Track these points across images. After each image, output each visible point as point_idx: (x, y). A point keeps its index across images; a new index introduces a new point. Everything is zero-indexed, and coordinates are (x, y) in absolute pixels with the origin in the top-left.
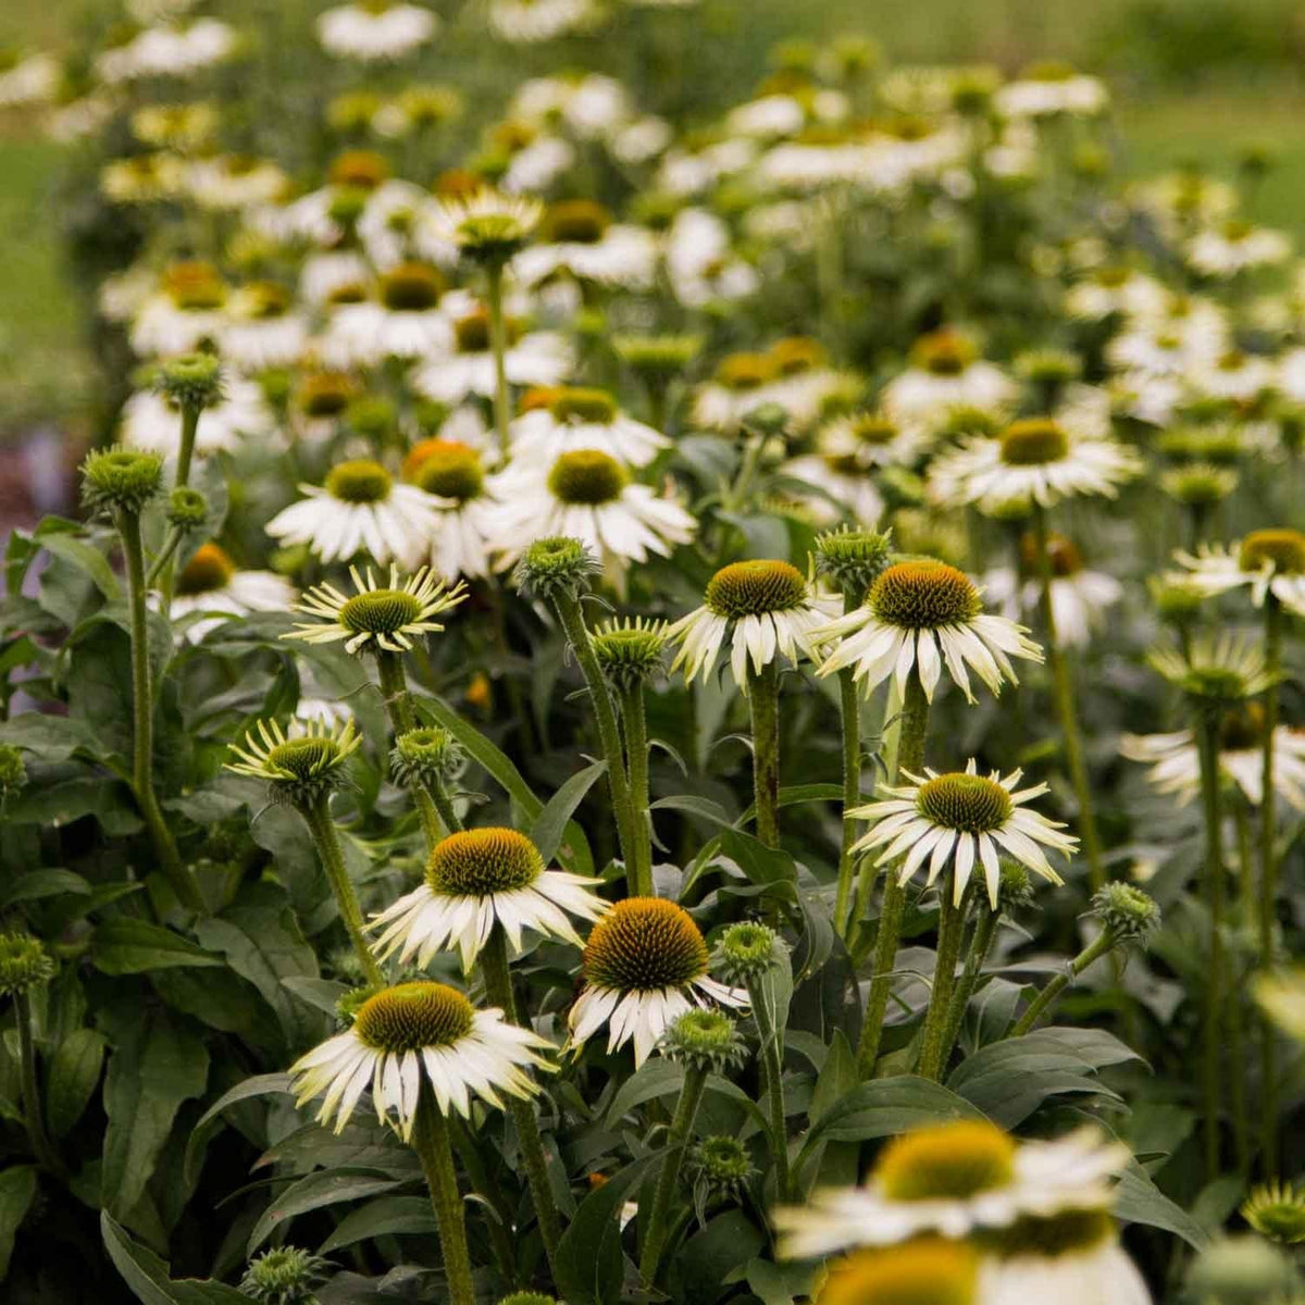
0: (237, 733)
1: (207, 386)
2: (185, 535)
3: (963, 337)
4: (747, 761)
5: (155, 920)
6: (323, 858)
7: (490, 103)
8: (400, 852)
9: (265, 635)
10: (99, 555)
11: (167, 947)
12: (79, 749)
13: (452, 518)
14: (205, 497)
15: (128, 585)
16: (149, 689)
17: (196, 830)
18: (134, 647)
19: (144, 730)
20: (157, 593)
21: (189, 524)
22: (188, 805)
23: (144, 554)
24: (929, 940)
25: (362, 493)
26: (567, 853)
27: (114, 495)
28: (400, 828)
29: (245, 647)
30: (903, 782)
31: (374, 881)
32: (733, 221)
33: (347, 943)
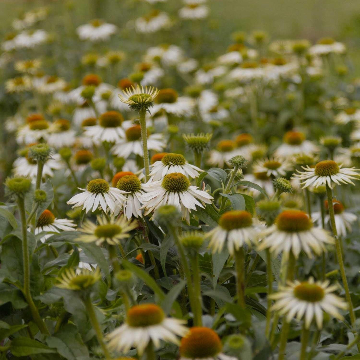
0: (59, 273)
1: (46, 154)
2: (40, 206)
3: (300, 131)
4: (233, 279)
5: (32, 337)
6: (89, 315)
7: (137, 55)
8: (115, 313)
9: (68, 239)
10: (11, 213)
11: (36, 347)
12: (5, 279)
13: (130, 197)
14: (46, 193)
15: (21, 223)
16: (28, 259)
17: (45, 307)
18: (23, 244)
19: (27, 272)
20: (30, 225)
21: (41, 202)
22: (43, 298)
23: (26, 213)
24: (298, 339)
25: (99, 190)
26: (174, 312)
27: (15, 192)
28: (114, 305)
29: (60, 244)
30: (287, 286)
31: (106, 323)
32: (220, 93)
33: (98, 344)
